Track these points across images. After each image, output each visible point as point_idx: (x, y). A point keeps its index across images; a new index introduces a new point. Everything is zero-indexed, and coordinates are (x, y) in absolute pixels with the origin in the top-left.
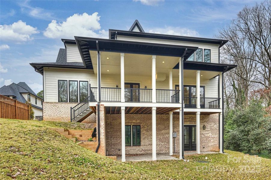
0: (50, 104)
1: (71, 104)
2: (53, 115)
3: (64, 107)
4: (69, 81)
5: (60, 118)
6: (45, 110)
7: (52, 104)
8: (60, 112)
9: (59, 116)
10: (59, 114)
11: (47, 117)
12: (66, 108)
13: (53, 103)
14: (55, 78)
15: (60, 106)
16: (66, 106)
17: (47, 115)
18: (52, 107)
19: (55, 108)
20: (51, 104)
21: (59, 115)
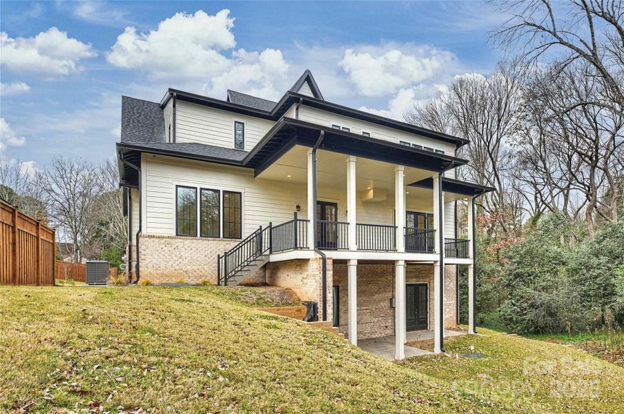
0: (157, 240)
1: (205, 241)
2: (162, 266)
3: (189, 247)
4: (201, 189)
5: (181, 271)
6: (146, 253)
7: (163, 241)
8: (181, 258)
9: (177, 267)
10: (178, 263)
11: (150, 270)
12: (195, 249)
13: (163, 238)
14: (170, 180)
15: (181, 245)
16: (194, 245)
17: (150, 265)
18: (163, 246)
19: (170, 249)
20: (159, 240)
21: (178, 265)
